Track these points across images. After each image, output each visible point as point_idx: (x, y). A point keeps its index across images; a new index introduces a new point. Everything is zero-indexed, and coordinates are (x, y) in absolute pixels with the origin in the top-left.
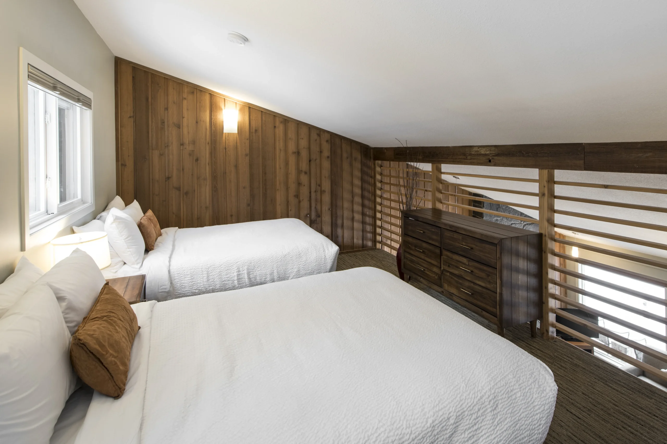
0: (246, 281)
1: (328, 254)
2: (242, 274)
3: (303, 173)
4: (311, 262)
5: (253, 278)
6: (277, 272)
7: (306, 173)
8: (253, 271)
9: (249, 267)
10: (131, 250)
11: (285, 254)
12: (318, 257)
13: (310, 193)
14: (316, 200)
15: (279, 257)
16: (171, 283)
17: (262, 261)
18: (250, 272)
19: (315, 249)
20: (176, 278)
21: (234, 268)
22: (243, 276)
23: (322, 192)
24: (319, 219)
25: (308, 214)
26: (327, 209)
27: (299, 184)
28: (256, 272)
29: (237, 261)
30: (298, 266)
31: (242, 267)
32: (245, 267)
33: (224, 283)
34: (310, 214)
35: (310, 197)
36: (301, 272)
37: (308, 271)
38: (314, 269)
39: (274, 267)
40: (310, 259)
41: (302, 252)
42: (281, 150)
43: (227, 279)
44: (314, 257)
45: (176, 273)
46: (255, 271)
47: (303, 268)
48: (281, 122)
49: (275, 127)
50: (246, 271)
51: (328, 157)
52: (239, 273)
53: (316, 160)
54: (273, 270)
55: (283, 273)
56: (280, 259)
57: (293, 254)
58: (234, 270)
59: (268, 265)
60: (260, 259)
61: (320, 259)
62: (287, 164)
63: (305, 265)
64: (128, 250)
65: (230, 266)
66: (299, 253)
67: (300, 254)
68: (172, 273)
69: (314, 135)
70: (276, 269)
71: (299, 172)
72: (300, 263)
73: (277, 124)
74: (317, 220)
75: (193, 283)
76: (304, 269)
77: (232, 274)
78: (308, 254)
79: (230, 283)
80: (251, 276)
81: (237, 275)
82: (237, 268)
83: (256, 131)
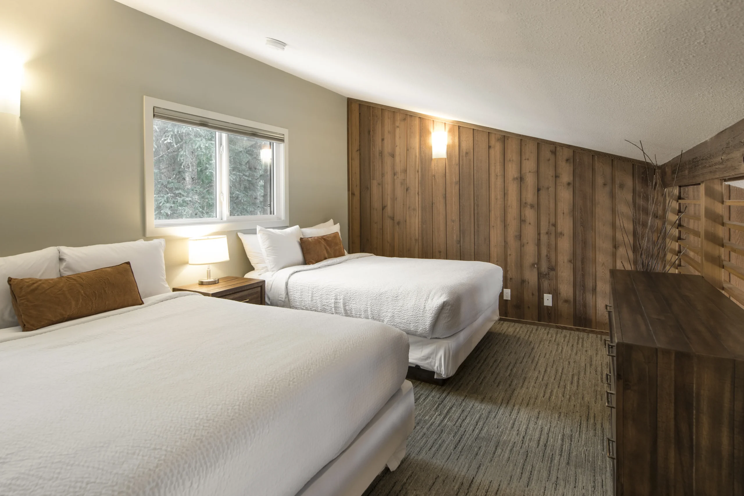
0: (343, 312)
1: (430, 305)
2: (339, 303)
3: (529, 206)
4: (407, 309)
5: (349, 310)
6: (371, 311)
7: (532, 206)
8: (349, 303)
9: (346, 297)
10: (269, 258)
11: (382, 292)
12: (416, 306)
13: (539, 234)
14: (549, 246)
15: (374, 294)
16: (287, 294)
17: (358, 293)
18: (346, 303)
19: (416, 295)
20: (291, 290)
21: (332, 295)
22: (339, 305)
23: (559, 235)
24: (552, 273)
25: (536, 264)
26: (566, 261)
27: (522, 221)
28: (352, 305)
29: (336, 288)
30: (393, 310)
31: (339, 295)
32: (342, 296)
33: (324, 307)
34: (539, 263)
35: (539, 240)
36: (396, 319)
37: (403, 320)
38: (410, 320)
39: (368, 304)
40: (406, 305)
41: (401, 294)
42: (497, 176)
43: (326, 304)
44: (411, 305)
45: (291, 286)
46: (351, 303)
47: (397, 315)
48: (498, 140)
49: (489, 147)
50: (342, 301)
51: (569, 184)
52: (337, 301)
53: (548, 188)
54: (366, 307)
55: (377, 314)
56: (375, 296)
57: (390, 294)
58: (332, 297)
59: (363, 300)
60: (357, 291)
61: (418, 309)
62: (505, 194)
63: (400, 311)
64: (267, 258)
65: (330, 291)
66: (397, 294)
67: (397, 296)
68: (289, 285)
69: (546, 153)
70: (370, 307)
71: (522, 204)
72: (395, 307)
73: (493, 142)
74: (549, 274)
75: (302, 299)
76: (399, 317)
77: (330, 300)
78: (406, 299)
79: (329, 309)
80: (347, 308)
81: (334, 302)
82: (335, 294)
83: (467, 153)
